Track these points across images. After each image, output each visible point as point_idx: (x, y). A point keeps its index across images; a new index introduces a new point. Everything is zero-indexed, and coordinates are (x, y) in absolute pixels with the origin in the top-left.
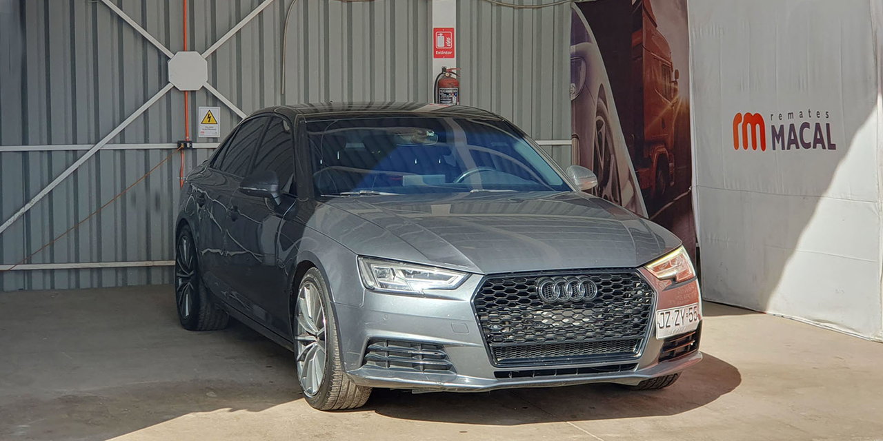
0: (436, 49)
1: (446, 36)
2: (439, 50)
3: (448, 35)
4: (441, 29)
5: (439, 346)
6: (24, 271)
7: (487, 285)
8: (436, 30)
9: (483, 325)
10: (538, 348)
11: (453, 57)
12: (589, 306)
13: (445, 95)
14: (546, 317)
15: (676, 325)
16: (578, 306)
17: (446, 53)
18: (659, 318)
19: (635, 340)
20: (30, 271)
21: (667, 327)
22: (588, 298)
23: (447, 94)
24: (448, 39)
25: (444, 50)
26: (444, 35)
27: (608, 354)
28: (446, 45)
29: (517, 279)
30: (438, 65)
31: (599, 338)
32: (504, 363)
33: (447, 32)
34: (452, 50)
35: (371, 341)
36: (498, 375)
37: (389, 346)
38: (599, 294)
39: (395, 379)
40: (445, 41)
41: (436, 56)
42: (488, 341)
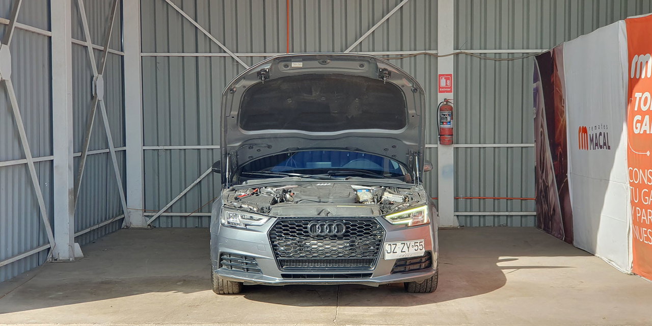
0: (440, 88)
1: (446, 79)
2: (442, 88)
3: (448, 79)
4: (443, 75)
5: (254, 258)
6: (198, 217)
7: (278, 223)
8: (440, 75)
9: (274, 247)
10: (309, 261)
11: (451, 92)
12: (340, 238)
13: (443, 116)
14: (314, 244)
15: (402, 252)
16: (333, 238)
18: (387, 247)
19: (372, 259)
20: (201, 217)
21: (393, 252)
22: (339, 234)
23: (444, 115)
24: (448, 81)
25: (446, 88)
26: (445, 78)
27: (353, 267)
28: (446, 84)
29: (296, 221)
30: (441, 97)
31: (347, 257)
32: (286, 269)
33: (448, 77)
34: (451, 88)
35: (222, 254)
36: (284, 276)
37: (231, 257)
38: (347, 232)
39: (232, 276)
40: (446, 82)
41: (440, 92)
42: (276, 255)
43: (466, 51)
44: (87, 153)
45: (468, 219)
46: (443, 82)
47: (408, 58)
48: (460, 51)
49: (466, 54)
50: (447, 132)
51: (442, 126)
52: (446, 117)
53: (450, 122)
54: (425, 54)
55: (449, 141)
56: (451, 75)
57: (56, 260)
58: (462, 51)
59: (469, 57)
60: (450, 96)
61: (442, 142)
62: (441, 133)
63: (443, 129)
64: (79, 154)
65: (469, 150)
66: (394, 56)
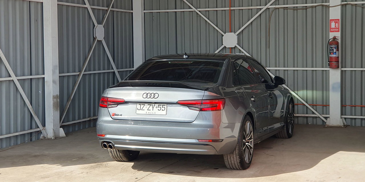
0: (331, 29)
1: (336, 22)
2: (332, 29)
3: (337, 22)
4: (333, 20)
8: (331, 20)
11: (339, 32)
13: (330, 48)
17: (336, 30)
23: (332, 48)
24: (337, 24)
25: (335, 29)
26: (335, 22)
28: (335, 27)
30: (332, 35)
33: (336, 21)
34: (339, 28)
40: (335, 25)
41: (331, 31)
43: (351, 3)
44: (83, 73)
45: (353, 121)
46: (333, 25)
47: (311, 8)
48: (346, 3)
49: (352, 5)
50: (334, 60)
51: (330, 55)
52: (333, 50)
53: (336, 53)
54: (323, 6)
55: (335, 66)
56: (339, 19)
57: (45, 138)
58: (348, 3)
59: (354, 7)
60: (338, 35)
61: (330, 66)
62: (330, 60)
63: (331, 58)
64: (78, 73)
65: (354, 72)
66: (301, 7)
